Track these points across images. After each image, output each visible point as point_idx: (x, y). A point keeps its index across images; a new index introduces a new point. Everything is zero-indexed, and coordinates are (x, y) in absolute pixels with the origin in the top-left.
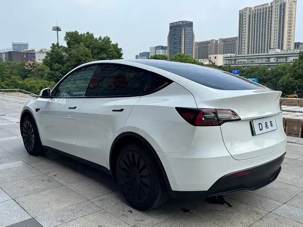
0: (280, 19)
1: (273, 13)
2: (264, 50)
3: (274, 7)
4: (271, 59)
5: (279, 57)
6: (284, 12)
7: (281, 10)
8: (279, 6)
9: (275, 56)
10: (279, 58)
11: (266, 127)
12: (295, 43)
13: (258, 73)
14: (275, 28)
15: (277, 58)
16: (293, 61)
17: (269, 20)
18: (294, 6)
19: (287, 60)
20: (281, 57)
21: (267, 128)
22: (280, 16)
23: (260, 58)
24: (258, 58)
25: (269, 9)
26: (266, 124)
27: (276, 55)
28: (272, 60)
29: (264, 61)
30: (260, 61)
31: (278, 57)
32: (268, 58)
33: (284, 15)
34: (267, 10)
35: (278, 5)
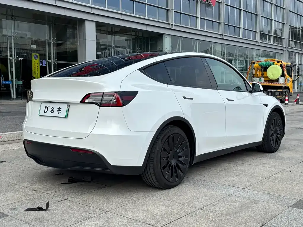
11: (51, 111)
21: (51, 113)
26: (53, 109)
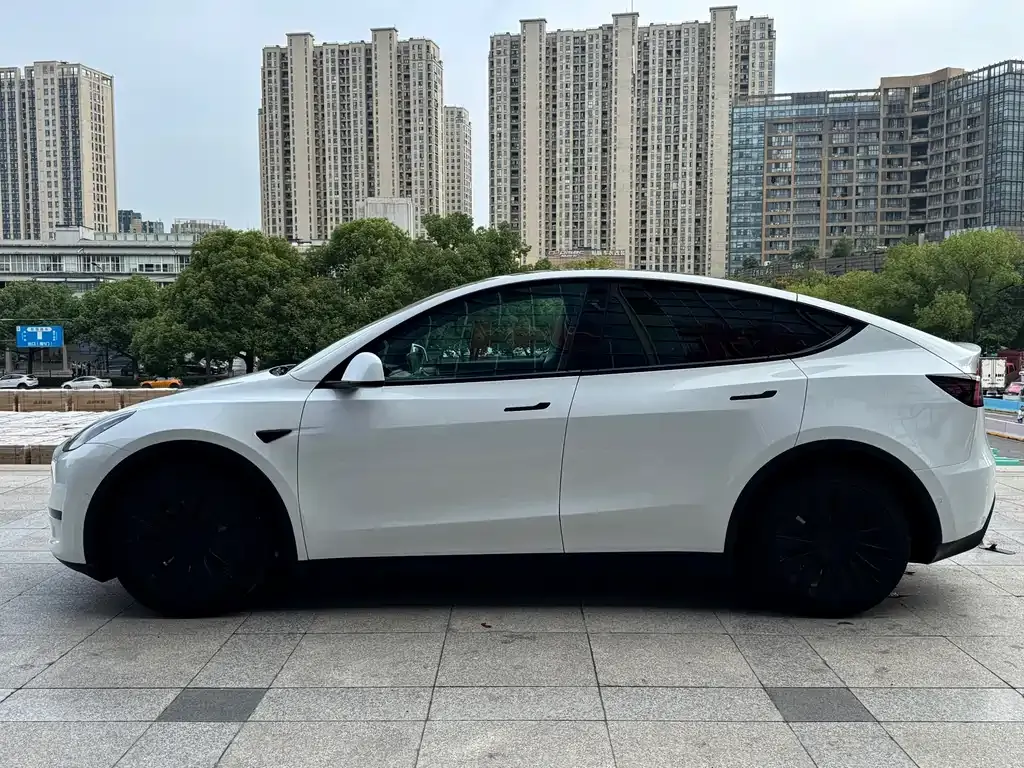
0: (64, 128)
1: (39, 104)
2: (17, 226)
3: (38, 84)
4: (64, 261)
5: (94, 255)
6: (75, 106)
7: (63, 97)
8: (56, 82)
9: (79, 251)
10: (94, 260)
12: (120, 212)
13: (42, 308)
14: (48, 155)
15: (86, 257)
16: (138, 271)
17: (25, 127)
18: (106, 94)
19: (118, 265)
20: (99, 257)
22: (64, 118)
23: (24, 255)
24: (18, 255)
25: (23, 87)
27: (81, 247)
28: (70, 265)
29: (41, 265)
30: (26, 266)
31: (89, 255)
32: (55, 258)
33: (75, 117)
34: (16, 89)
35: (52, 79)
